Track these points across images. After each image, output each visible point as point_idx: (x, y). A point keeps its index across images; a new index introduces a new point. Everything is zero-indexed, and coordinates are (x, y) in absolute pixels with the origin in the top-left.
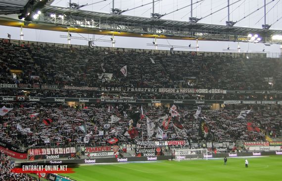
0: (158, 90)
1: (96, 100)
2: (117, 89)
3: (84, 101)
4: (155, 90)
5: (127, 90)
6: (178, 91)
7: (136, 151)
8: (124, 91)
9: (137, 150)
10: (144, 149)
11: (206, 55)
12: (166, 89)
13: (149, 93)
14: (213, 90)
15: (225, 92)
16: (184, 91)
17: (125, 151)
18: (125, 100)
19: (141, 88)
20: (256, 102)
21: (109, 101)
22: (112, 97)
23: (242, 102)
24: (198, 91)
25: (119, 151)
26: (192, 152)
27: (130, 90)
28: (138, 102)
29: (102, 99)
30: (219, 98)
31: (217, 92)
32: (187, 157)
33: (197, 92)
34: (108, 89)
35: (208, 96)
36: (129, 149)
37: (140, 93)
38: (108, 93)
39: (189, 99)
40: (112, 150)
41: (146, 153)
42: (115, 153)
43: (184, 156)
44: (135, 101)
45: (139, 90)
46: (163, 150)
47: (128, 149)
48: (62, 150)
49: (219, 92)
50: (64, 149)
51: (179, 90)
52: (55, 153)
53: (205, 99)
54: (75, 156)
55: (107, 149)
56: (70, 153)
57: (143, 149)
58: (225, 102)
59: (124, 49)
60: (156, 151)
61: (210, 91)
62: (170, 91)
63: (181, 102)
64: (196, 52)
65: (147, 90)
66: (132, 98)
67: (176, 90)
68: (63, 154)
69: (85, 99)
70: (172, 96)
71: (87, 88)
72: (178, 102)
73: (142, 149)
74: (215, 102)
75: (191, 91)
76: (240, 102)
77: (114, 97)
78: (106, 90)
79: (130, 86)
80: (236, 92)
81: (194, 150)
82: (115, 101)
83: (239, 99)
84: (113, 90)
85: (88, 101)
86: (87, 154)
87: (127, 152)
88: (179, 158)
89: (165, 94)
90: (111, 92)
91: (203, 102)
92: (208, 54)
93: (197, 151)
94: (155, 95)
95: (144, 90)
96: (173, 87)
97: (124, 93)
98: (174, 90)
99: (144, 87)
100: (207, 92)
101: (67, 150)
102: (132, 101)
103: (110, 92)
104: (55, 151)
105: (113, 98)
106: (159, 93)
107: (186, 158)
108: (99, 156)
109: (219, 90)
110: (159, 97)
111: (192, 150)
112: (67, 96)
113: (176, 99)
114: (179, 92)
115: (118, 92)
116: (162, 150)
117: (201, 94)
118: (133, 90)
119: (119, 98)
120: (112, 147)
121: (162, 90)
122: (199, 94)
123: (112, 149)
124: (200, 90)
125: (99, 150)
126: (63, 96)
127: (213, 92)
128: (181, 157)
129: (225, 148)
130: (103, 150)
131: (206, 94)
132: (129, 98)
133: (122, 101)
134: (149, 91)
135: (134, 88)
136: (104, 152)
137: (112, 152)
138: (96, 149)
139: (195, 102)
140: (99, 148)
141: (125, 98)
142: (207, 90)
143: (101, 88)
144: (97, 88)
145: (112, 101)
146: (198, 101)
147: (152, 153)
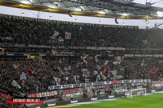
0: (86, 48)
1: (49, 55)
2: (62, 47)
3: (42, 55)
4: (84, 48)
5: (67, 48)
6: (97, 49)
7: (94, 91)
9: (95, 90)
11: (104, 26)
12: (91, 47)
13: (81, 50)
14: (117, 48)
15: (124, 49)
16: (101, 48)
18: (68, 54)
20: (142, 55)
21: (58, 55)
23: (134, 55)
27: (70, 48)
28: (75, 56)
29: (54, 54)
30: (121, 53)
31: (119, 49)
34: (56, 47)
35: (114, 52)
36: (88, 90)
45: (75, 47)
48: (49, 94)
49: (121, 49)
50: (50, 93)
52: (45, 96)
54: (57, 98)
55: (76, 91)
56: (54, 96)
58: (125, 56)
59: (56, 21)
60: (105, 90)
62: (93, 48)
63: (100, 56)
64: (99, 24)
66: (72, 53)
67: (96, 48)
68: (50, 96)
69: (43, 54)
70: (95, 52)
71: (43, 46)
75: (105, 48)
76: (133, 55)
77: (61, 52)
78: (55, 48)
80: (130, 49)
82: (62, 55)
83: (132, 54)
84: (59, 47)
85: (45, 55)
86: (64, 95)
91: (113, 56)
92: (106, 26)
95: (78, 48)
96: (94, 46)
98: (95, 48)
100: (114, 49)
101: (52, 93)
103: (57, 49)
104: (45, 94)
105: (60, 53)
106: (86, 50)
109: (121, 48)
112: (31, 52)
113: (97, 53)
114: (98, 49)
115: (63, 50)
117: (110, 50)
119: (64, 53)
120: (79, 89)
121: (88, 48)
123: (79, 90)
124: (110, 48)
125: (71, 92)
126: (29, 52)
127: (117, 49)
129: (141, 86)
131: (114, 50)
132: (70, 53)
133: (66, 55)
134: (81, 48)
135: (72, 47)
136: (74, 93)
137: (79, 92)
138: (69, 91)
139: (108, 55)
140: (71, 90)
141: (67, 53)
142: (114, 48)
143: (52, 46)
144: (50, 46)
145: (60, 55)
146: (110, 55)
147: (103, 92)
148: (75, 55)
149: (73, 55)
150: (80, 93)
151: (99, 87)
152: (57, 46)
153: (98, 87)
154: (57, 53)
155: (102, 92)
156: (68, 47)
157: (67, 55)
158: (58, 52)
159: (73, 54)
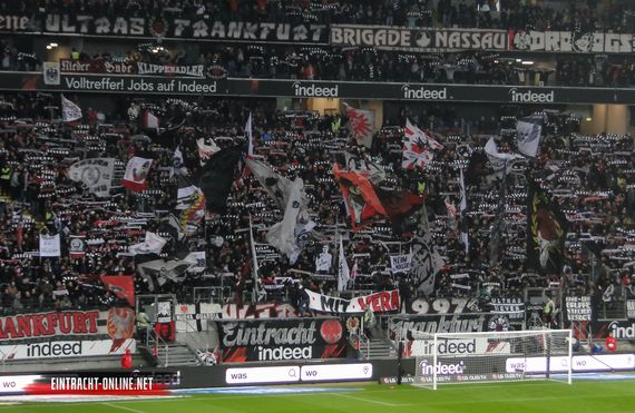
0: (326, 35)
1: (17, 80)
2: (122, 27)
4: (310, 34)
5: (171, 33)
6: (424, 41)
7: (221, 334)
8: (160, 37)
9: (228, 330)
10: (261, 329)
12: (368, 31)
13: (282, 50)
14: (598, 36)
16: (453, 38)
17: (167, 333)
18: (166, 79)
19: (245, 21)
21: (84, 84)
22: (97, 67)
24: (522, 40)
25: (140, 335)
26: (493, 343)
27: (188, 32)
28: (227, 94)
29: (52, 74)
31: (616, 49)
32: (474, 365)
33: (521, 46)
34: (78, 26)
35: (571, 68)
36: (184, 328)
37: (240, 45)
38: (81, 46)
39: (479, 78)
40: (103, 330)
41: (272, 345)
42: (118, 343)
43: (455, 361)
44: (212, 89)
45: (235, 30)
46: (353, 331)
47: (180, 327)
49: (626, 48)
51: (432, 35)
53: (559, 80)
55: (80, 327)
57: (256, 324)
60: (317, 335)
61: (583, 45)
62: (383, 37)
63: (440, 95)
65: (272, 35)
66: (198, 71)
67: (414, 36)
70: (395, 66)
72: (424, 94)
73: (248, 325)
74: (607, 99)
75: (491, 40)
77: (108, 65)
78: (69, 30)
79: (189, 13)
81: (506, 333)
82: (113, 86)
84: (103, 28)
87: (179, 339)
88: (433, 374)
89: (362, 55)
90: (92, 40)
91: (549, 98)
93: (519, 339)
94: (313, 59)
95: (258, 33)
96: (400, 20)
97: (156, 44)
98: (404, 37)
99: (256, 18)
100: (567, 47)
102: (196, 88)
103: (86, 40)
105: (103, 70)
106: (329, 49)
107: (465, 373)
108: (40, 361)
109: (625, 37)
110: (331, 66)
111: (495, 334)
113: (416, 77)
114: (432, 45)
115: (129, 43)
116: (346, 333)
117: (541, 56)
118: (200, 31)
119: (135, 70)
120: (104, 315)
121: (343, 35)
122: (526, 55)
123: (103, 323)
124: (535, 34)
125: (39, 330)
127: (597, 48)
128: (442, 369)
130: (58, 332)
131: (565, 54)
132: (184, 70)
133: (150, 87)
134: (282, 36)
135: (210, 24)
136: (61, 338)
137: (103, 337)
138: (24, 325)
139: (507, 94)
140: (38, 322)
141: (161, 69)
142: (567, 35)
143: (43, 18)
144: (24, 20)
145: (97, 85)
146: (524, 91)
147: (302, 346)
148: (222, 84)
149: (205, 88)
150: (109, 343)
151: (273, 313)
152: (80, 18)
153: (265, 315)
154: (80, 66)
155: (293, 347)
156: (173, 27)
157: (161, 87)
158: (83, 58)
159: (208, 81)
